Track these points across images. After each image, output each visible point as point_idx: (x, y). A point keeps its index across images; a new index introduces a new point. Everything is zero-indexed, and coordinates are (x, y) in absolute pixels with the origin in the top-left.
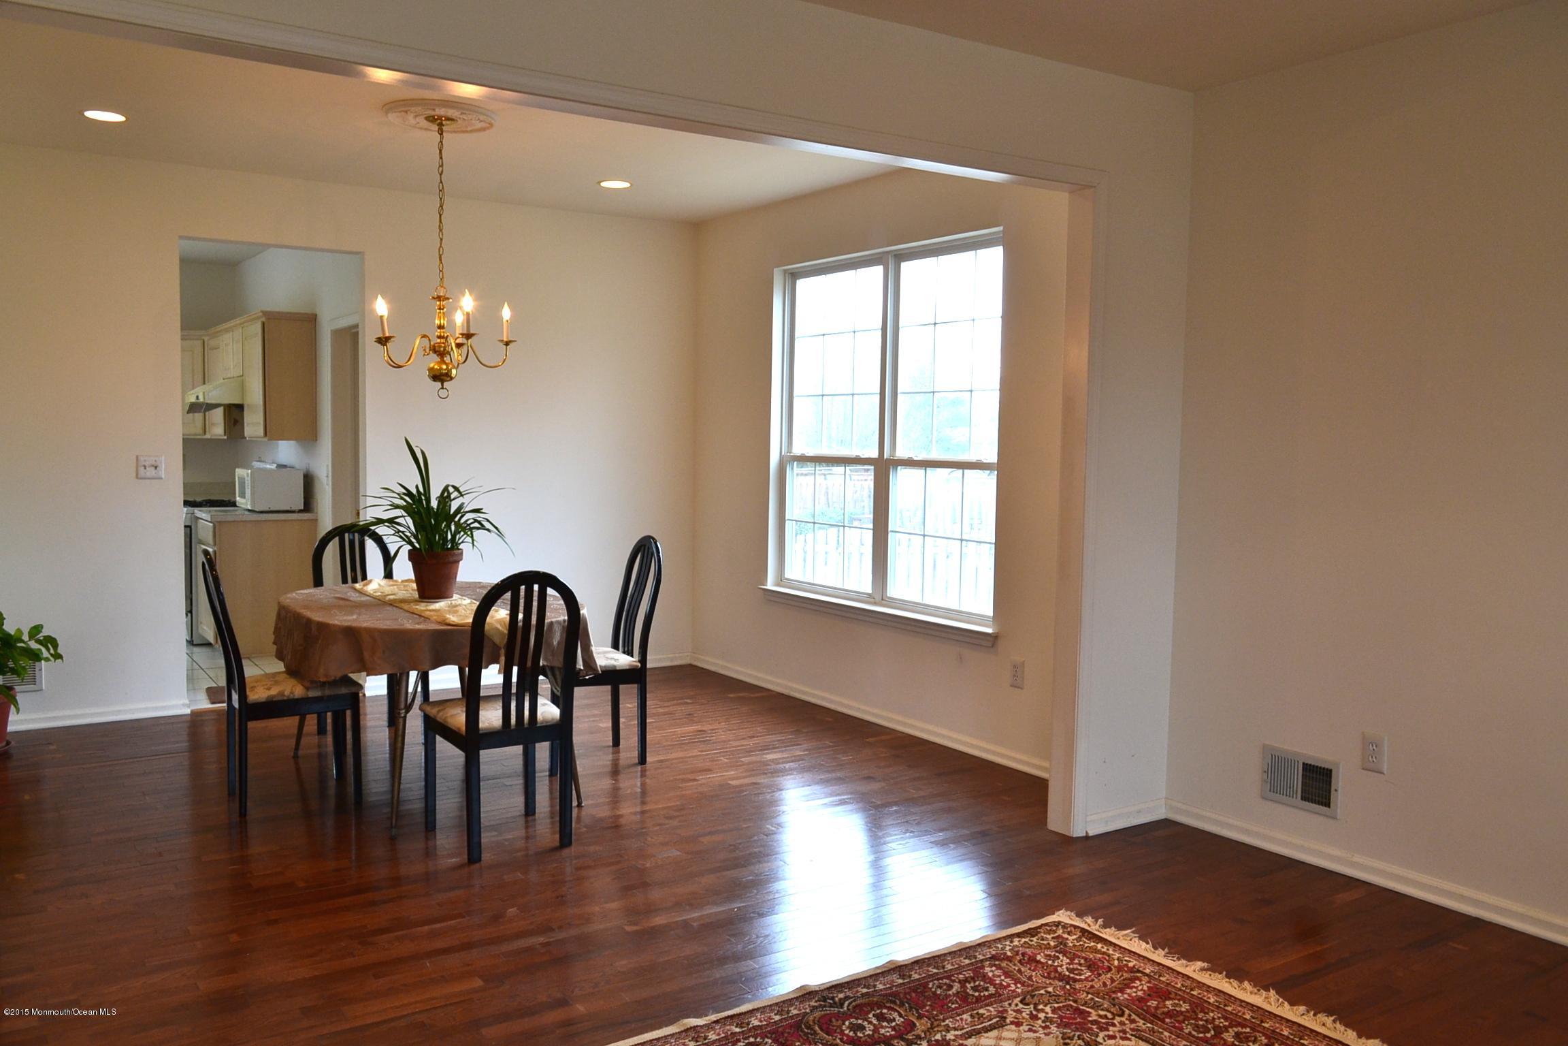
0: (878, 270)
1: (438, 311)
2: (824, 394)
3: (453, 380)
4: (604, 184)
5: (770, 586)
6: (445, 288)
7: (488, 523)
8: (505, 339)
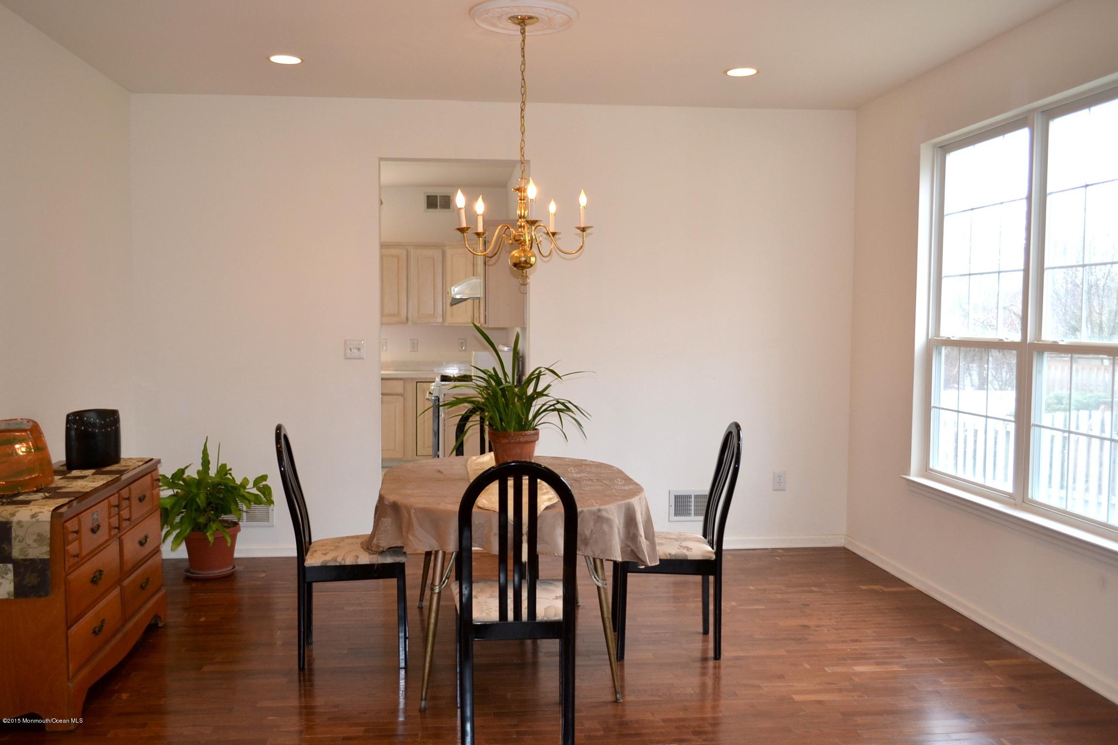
0: (1023, 135)
1: (520, 201)
2: (971, 273)
3: (533, 267)
4: (731, 73)
5: (913, 477)
6: (525, 179)
7: (571, 405)
8: (582, 226)
